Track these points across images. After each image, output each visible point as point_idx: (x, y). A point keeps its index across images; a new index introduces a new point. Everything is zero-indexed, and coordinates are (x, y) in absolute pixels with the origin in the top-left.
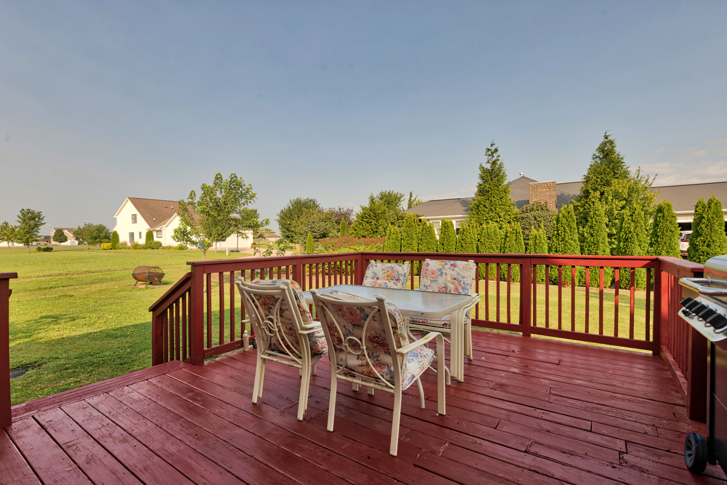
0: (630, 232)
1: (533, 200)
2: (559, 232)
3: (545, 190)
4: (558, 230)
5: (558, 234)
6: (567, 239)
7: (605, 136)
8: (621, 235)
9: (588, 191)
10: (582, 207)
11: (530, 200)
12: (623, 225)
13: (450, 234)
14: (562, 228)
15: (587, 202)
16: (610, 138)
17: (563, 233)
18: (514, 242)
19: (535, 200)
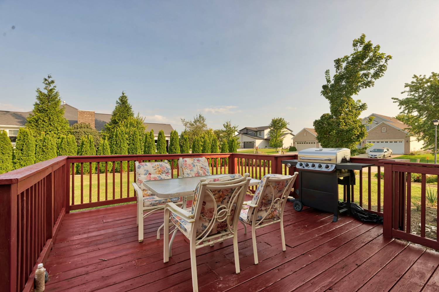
0: (150, 143)
1: (81, 121)
2: (118, 142)
3: (88, 116)
4: (117, 141)
5: (117, 143)
6: (122, 146)
7: (123, 93)
8: (146, 144)
9: (115, 120)
10: (112, 128)
11: (78, 121)
12: (147, 140)
13: (30, 141)
14: (119, 140)
15: (115, 126)
16: (125, 95)
17: (120, 143)
18: (89, 148)
19: (82, 121)
